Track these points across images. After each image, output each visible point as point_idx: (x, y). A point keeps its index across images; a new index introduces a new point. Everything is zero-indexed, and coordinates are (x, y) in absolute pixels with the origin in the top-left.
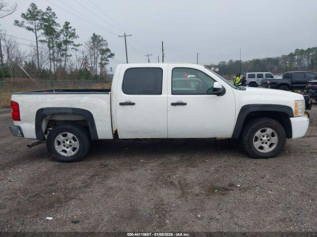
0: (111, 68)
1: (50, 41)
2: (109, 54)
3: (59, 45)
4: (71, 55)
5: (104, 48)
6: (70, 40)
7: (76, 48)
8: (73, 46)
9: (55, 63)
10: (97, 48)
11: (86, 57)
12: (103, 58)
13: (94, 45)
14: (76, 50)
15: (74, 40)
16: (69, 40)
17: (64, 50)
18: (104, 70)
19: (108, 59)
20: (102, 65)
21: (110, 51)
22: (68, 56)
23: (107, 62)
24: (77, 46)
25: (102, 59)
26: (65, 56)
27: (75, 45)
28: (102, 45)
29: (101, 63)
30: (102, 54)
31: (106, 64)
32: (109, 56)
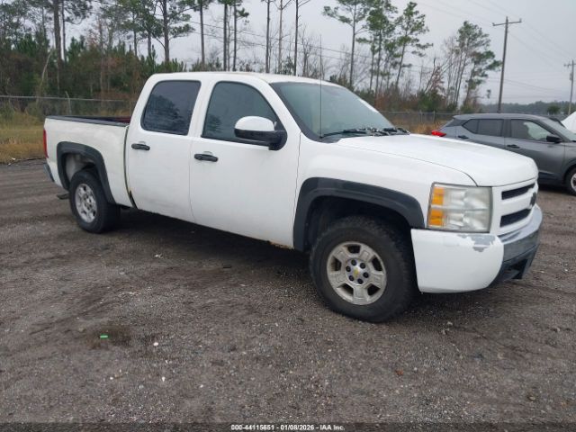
0: (489, 91)
1: (375, 39)
2: (489, 62)
3: (390, 47)
4: (410, 66)
5: (481, 50)
6: (413, 36)
7: (421, 51)
8: (415, 49)
9: (380, 78)
10: (466, 50)
11: (439, 68)
12: (476, 70)
13: (462, 45)
14: (421, 55)
15: (419, 37)
16: (410, 36)
17: (397, 56)
18: (472, 95)
19: (487, 72)
20: (472, 85)
21: (494, 56)
22: (404, 66)
23: (483, 78)
24: (424, 47)
25: (474, 73)
26: (398, 66)
27: (419, 46)
28: (477, 45)
29: (470, 82)
30: (476, 63)
31: (479, 82)
32: (490, 67)
